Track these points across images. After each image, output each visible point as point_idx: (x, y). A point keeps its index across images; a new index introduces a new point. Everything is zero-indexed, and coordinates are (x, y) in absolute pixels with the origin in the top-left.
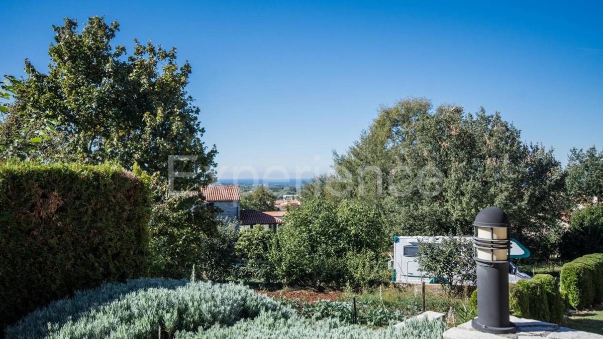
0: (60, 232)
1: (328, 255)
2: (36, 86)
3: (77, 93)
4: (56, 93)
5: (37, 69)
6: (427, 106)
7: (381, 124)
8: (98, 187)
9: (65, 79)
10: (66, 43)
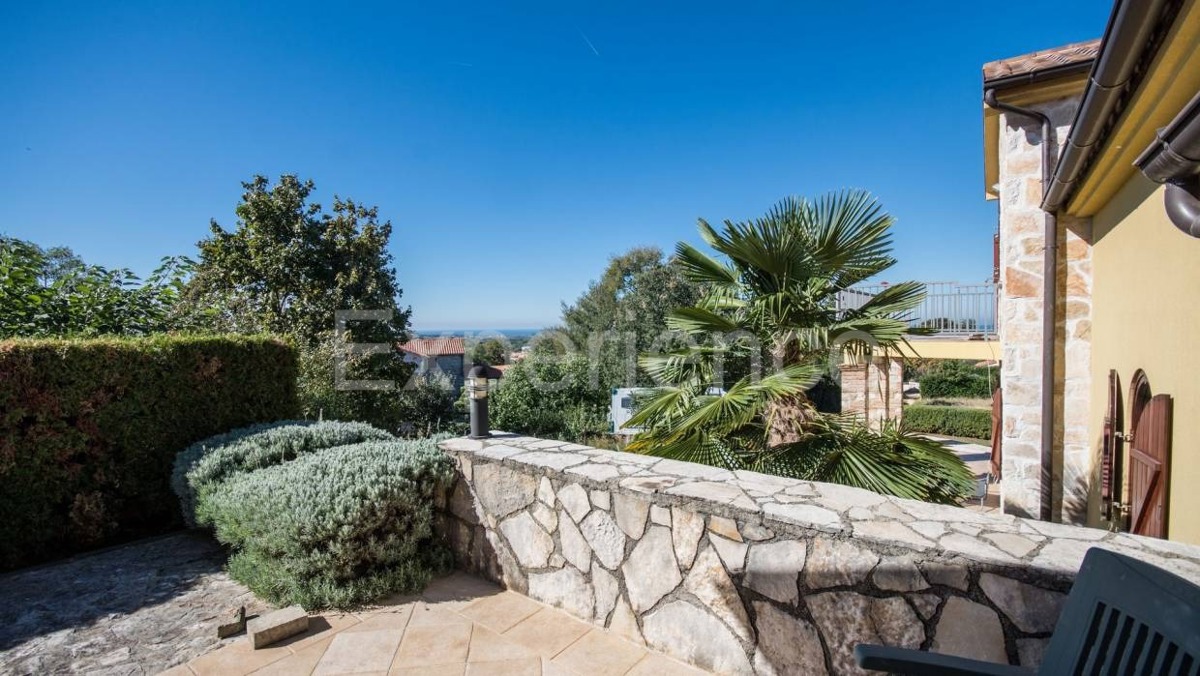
0: (219, 386)
1: (550, 408)
2: (223, 245)
3: (264, 253)
4: (243, 253)
5: (223, 228)
6: (660, 255)
7: (611, 273)
8: (251, 353)
9: (253, 236)
10: (253, 203)
